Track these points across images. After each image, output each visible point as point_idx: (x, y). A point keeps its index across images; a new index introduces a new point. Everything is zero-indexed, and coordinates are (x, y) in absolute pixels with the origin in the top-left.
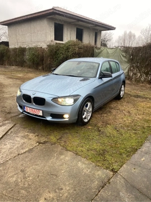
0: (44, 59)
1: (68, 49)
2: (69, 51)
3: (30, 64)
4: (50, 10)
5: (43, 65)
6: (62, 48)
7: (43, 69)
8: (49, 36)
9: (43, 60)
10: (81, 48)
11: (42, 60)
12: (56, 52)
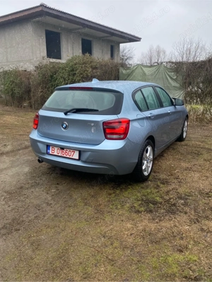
0: (33, 90)
1: (73, 70)
2: (74, 74)
3: (8, 98)
4: (37, 7)
5: (30, 99)
6: (63, 69)
7: (31, 106)
8: (38, 52)
9: (30, 91)
10: (96, 68)
11: (28, 91)
12: (52, 76)
